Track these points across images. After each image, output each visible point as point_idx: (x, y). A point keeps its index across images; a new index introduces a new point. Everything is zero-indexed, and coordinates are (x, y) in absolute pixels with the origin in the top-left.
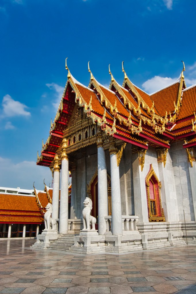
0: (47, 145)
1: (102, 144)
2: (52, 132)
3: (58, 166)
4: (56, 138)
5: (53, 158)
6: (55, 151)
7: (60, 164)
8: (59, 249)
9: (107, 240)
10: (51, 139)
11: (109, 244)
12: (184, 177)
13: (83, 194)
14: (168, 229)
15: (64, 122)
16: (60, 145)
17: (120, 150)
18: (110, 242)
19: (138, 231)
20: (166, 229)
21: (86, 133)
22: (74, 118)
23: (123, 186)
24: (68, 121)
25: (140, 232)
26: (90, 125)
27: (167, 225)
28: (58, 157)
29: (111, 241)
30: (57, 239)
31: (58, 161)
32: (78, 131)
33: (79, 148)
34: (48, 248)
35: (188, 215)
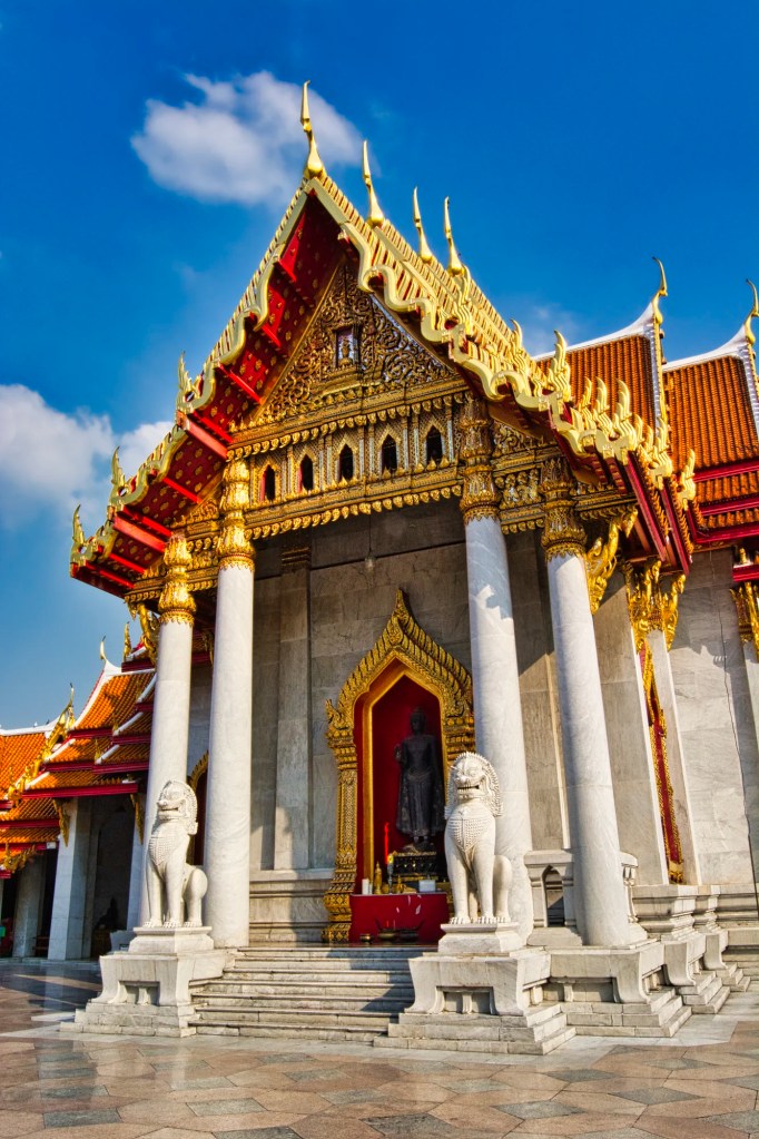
0: (150, 478)
1: (496, 505)
2: (190, 416)
3: (187, 595)
4: (199, 453)
5: (158, 554)
6: (171, 522)
7: (205, 585)
8: (293, 1032)
9: (560, 973)
10: (179, 451)
11: (570, 994)
12: (721, 699)
13: (295, 749)
14: (699, 918)
15: (248, 382)
16: (204, 492)
17: (606, 541)
18: (581, 984)
19: (638, 925)
20: (691, 920)
21: (347, 453)
22: (301, 371)
23: (542, 716)
24: (267, 380)
25: (649, 930)
26: (416, 412)
27: (698, 898)
28: (192, 552)
29: (590, 975)
30: (220, 974)
31: (187, 572)
32: (338, 433)
33: (341, 516)
34: (200, 1029)
35: (736, 857)
